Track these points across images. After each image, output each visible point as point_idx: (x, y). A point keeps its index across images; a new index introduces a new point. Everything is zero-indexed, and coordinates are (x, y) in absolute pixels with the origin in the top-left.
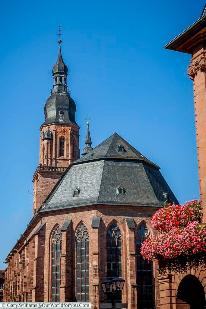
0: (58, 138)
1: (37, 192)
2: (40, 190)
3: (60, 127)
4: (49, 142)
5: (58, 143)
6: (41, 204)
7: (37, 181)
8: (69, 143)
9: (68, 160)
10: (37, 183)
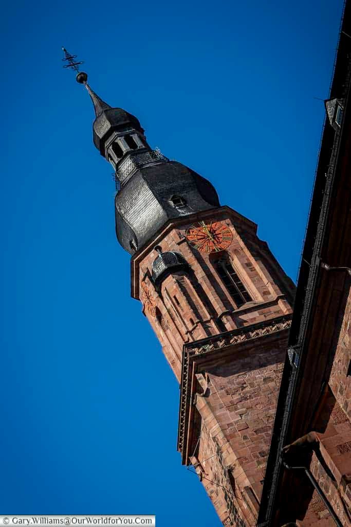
0: (205, 256)
1: (223, 430)
2: (232, 417)
3: (195, 229)
4: (183, 278)
5: (213, 270)
6: (259, 463)
7: (206, 395)
8: (248, 259)
9: (275, 303)
10: (208, 403)
